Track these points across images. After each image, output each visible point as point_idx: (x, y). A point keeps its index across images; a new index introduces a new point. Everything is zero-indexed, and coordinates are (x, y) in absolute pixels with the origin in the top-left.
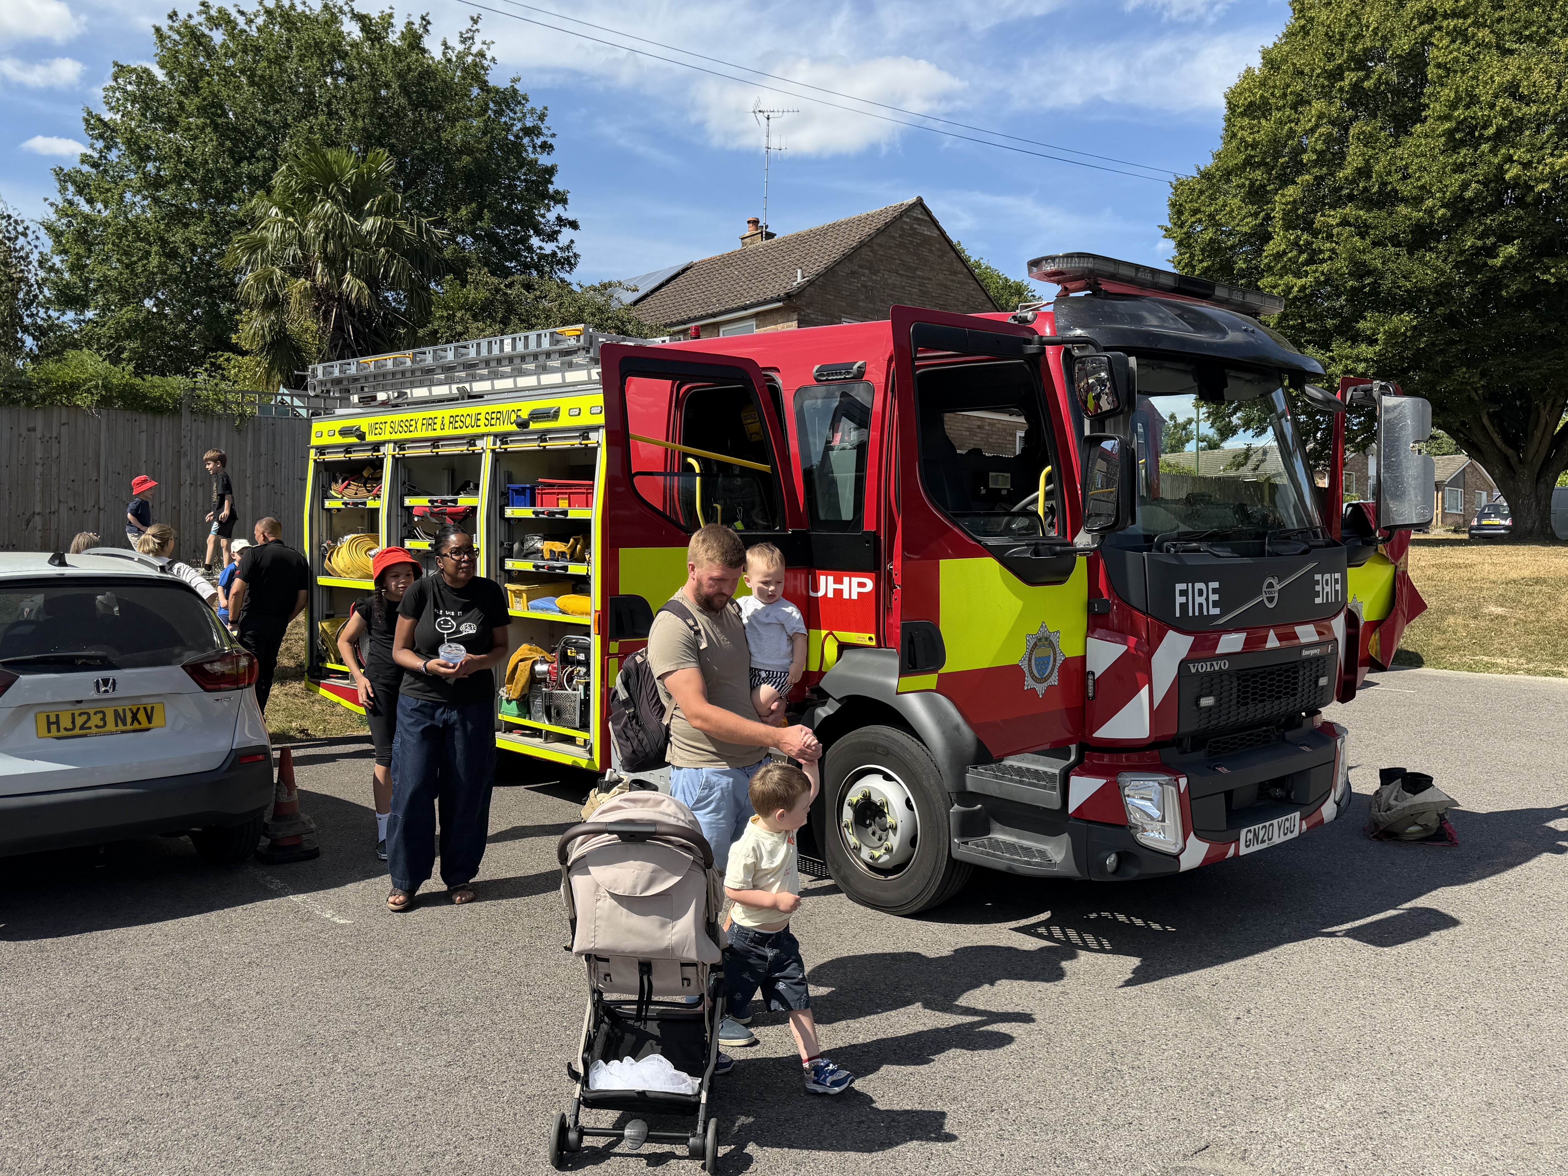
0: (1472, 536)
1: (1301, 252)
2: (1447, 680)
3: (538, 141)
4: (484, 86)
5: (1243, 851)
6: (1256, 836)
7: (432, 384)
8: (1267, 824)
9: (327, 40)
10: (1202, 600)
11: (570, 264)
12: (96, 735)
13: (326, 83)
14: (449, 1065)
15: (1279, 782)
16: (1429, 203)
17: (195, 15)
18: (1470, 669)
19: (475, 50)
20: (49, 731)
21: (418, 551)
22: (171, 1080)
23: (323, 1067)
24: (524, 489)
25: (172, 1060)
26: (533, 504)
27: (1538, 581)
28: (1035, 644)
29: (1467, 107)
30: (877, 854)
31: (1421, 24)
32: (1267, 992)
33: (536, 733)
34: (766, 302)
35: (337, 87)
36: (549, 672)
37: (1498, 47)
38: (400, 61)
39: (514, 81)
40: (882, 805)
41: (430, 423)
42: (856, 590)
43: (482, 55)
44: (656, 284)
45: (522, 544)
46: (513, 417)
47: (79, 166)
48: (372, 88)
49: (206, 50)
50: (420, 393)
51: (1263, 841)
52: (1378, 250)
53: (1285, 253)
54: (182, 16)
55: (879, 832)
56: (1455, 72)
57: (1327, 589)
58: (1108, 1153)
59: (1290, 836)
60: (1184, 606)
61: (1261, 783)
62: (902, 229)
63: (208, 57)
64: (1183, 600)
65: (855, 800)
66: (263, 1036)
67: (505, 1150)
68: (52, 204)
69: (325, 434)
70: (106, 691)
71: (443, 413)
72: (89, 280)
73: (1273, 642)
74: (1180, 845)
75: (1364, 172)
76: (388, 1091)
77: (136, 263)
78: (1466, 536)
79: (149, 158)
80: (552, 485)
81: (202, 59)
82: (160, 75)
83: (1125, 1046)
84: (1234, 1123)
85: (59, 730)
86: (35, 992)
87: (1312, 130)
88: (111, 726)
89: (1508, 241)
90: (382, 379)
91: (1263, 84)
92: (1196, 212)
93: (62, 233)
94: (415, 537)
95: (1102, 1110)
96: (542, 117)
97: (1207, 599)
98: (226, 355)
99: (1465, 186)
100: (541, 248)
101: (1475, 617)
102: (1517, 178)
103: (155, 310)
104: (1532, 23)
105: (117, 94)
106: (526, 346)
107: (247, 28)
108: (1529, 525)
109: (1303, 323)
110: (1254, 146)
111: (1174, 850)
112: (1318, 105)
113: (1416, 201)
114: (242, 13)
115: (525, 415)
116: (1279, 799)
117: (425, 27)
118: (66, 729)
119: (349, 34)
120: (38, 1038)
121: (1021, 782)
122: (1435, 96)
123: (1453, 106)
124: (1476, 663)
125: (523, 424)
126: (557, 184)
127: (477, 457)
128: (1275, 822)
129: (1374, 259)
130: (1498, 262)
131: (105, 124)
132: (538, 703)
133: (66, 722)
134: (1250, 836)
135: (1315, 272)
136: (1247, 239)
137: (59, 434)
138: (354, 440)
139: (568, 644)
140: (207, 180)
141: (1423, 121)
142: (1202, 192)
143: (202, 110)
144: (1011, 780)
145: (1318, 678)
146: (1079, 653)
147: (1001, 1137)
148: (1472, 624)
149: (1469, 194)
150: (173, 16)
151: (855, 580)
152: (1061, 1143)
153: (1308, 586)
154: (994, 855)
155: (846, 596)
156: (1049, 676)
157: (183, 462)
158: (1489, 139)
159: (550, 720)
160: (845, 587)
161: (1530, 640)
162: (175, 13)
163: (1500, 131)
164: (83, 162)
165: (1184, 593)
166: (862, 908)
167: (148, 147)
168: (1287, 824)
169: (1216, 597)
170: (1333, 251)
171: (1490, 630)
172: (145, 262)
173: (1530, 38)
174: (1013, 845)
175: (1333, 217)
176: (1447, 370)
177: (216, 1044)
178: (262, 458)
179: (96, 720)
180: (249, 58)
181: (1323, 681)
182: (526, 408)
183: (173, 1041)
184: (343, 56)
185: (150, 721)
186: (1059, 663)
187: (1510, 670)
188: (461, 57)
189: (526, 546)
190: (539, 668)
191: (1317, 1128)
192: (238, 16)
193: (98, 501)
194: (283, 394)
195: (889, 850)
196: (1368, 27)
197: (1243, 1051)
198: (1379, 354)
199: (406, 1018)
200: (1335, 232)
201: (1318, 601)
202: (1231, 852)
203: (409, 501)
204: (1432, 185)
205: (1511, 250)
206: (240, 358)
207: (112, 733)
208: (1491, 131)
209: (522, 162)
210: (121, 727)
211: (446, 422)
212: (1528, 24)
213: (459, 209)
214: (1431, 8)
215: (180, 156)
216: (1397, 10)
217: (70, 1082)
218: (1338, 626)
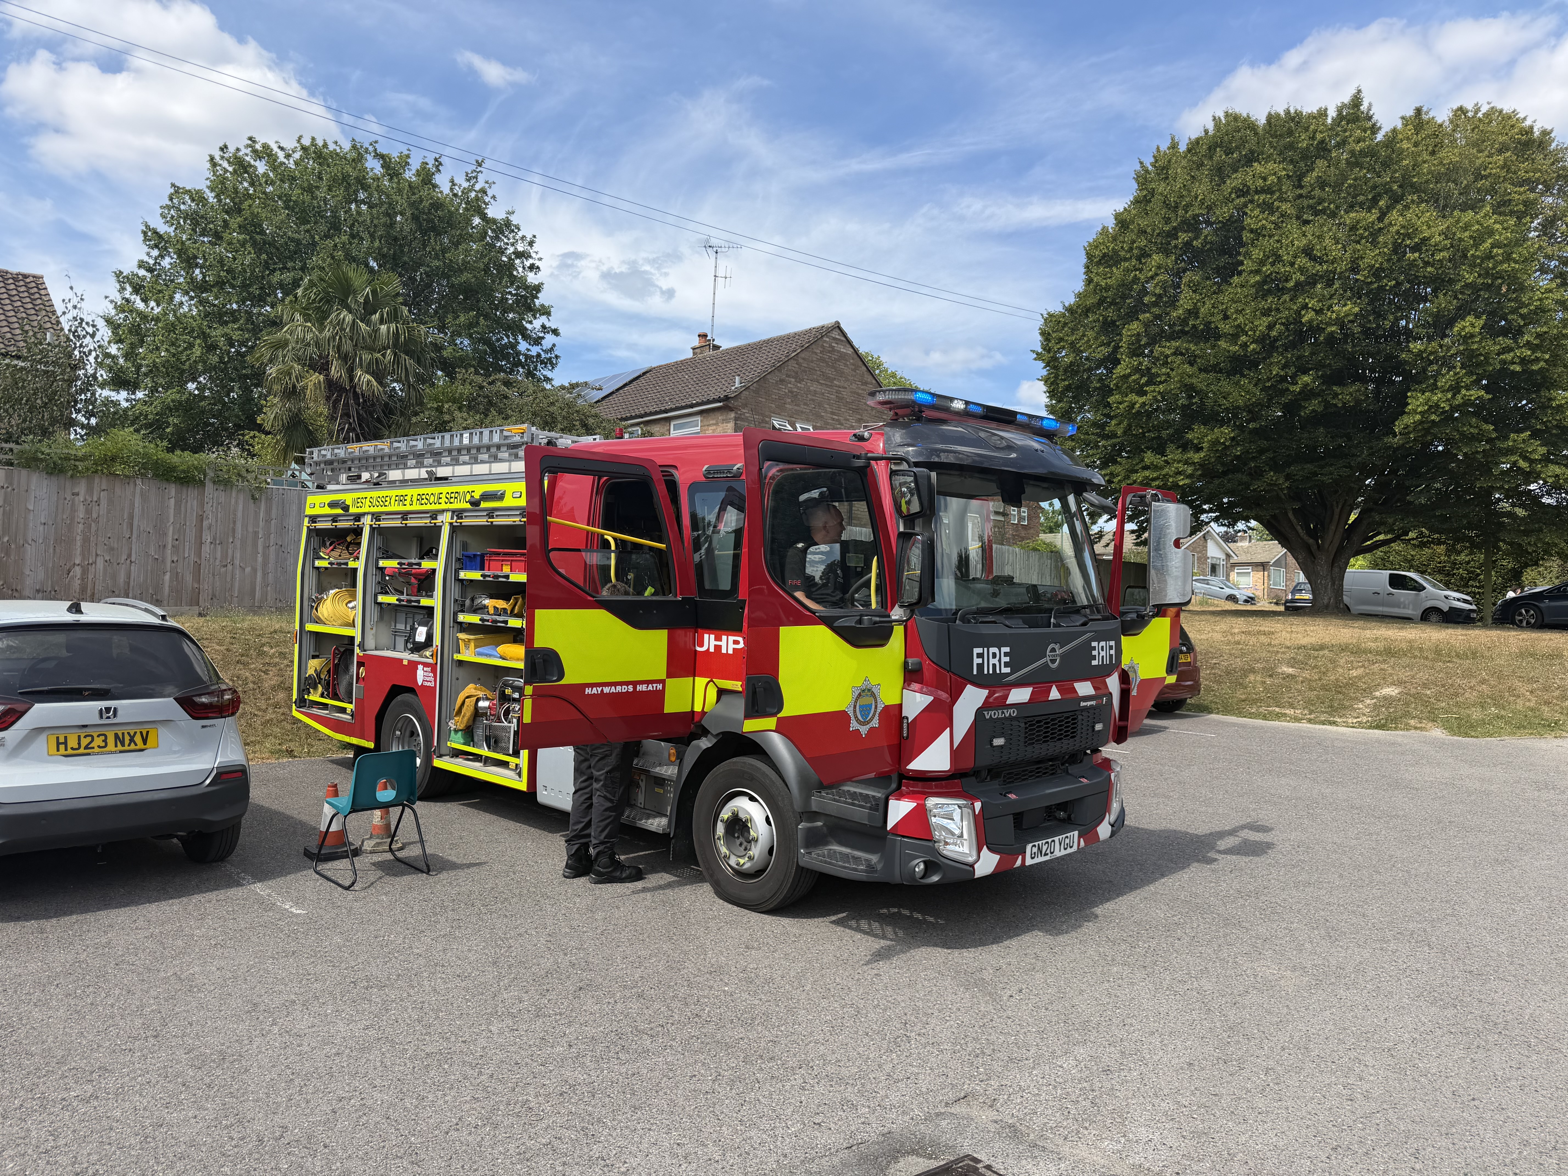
0: (1287, 608)
1: (1142, 376)
2: (1244, 726)
3: (528, 263)
4: (484, 217)
5: (1029, 862)
6: (1040, 850)
7: (406, 467)
8: (1050, 840)
9: (354, 174)
10: (996, 661)
11: (552, 364)
12: (98, 754)
13: (350, 209)
14: (367, 1028)
15: (1062, 806)
16: (1244, 338)
17: (242, 148)
18: (1265, 718)
19: (478, 187)
20: (58, 750)
21: (389, 604)
22: (135, 1038)
23: (262, 1029)
24: (475, 555)
25: (138, 1022)
26: (482, 569)
27: (1322, 647)
28: (860, 695)
29: (1273, 264)
30: (742, 861)
31: (1238, 197)
32: (1039, 975)
33: (477, 758)
34: (709, 402)
35: (359, 213)
36: (489, 707)
37: (1298, 218)
38: (414, 194)
39: (509, 213)
40: (747, 821)
41: (402, 499)
42: (732, 646)
43: (484, 191)
44: (621, 384)
45: (473, 600)
46: (468, 497)
47: (136, 270)
48: (387, 214)
49: (250, 177)
50: (394, 475)
51: (1046, 854)
52: (1203, 375)
53: (1130, 375)
54: (232, 149)
55: (745, 844)
56: (1264, 236)
57: (1103, 653)
58: (887, 1102)
59: (1069, 851)
60: (980, 666)
61: (1047, 807)
62: (823, 346)
63: (252, 184)
64: (980, 661)
65: (726, 817)
66: (217, 1004)
67: (401, 1096)
68: (112, 301)
69: (317, 506)
70: (108, 718)
71: (412, 492)
72: (141, 366)
73: (1055, 694)
74: (975, 858)
75: (1193, 312)
76: (313, 1049)
77: (182, 352)
78: (1282, 608)
79: (197, 265)
80: (498, 554)
81: (246, 184)
82: (211, 197)
83: (917, 1018)
84: (989, 1078)
85: (66, 749)
86: (32, 967)
87: (1152, 278)
88: (111, 746)
89: (1305, 372)
90: (366, 462)
91: (1115, 239)
92: (1061, 340)
93: (119, 325)
94: (386, 593)
95: (888, 1068)
96: (531, 244)
97: (1000, 661)
98: (252, 433)
99: (1270, 327)
100: (528, 350)
101: (1271, 676)
102: (1310, 321)
103: (196, 392)
104: (1324, 200)
105: (172, 212)
106: (481, 439)
107: (285, 161)
108: (1326, 601)
109: (1144, 433)
110: (1107, 288)
111: (971, 859)
112: (1157, 258)
113: (1234, 338)
114: (282, 148)
115: (477, 496)
116: (1063, 821)
117: (437, 167)
118: (72, 749)
119: (372, 170)
120: (29, 1003)
121: (853, 804)
122: (1248, 255)
123: (1262, 263)
124: (1270, 713)
125: (475, 503)
126: (542, 299)
127: (438, 529)
128: (1056, 839)
129: (1200, 381)
130: (1297, 388)
131: (160, 237)
132: (479, 733)
133: (72, 742)
134: (1035, 850)
135: (1154, 391)
136: (1100, 363)
137: (99, 499)
138: (340, 511)
139: (506, 685)
140: (245, 286)
141: (1240, 273)
142: (1065, 324)
143: (242, 228)
144: (845, 803)
145: (1095, 723)
146: (898, 702)
147: (803, 1089)
148: (1268, 681)
149: (1274, 333)
150: (224, 149)
151: (731, 638)
152: (850, 1093)
153: (1086, 651)
154: (830, 863)
155: (724, 651)
156: (871, 720)
157: (205, 523)
158: (1290, 290)
159: (489, 748)
160: (723, 643)
161: (1312, 695)
162: (226, 147)
163: (1298, 284)
164: (140, 267)
165: (980, 655)
166: (730, 906)
167: (196, 257)
168: (1067, 841)
169: (1007, 659)
170: (1168, 374)
171: (1282, 686)
172: (189, 352)
173: (1323, 212)
174: (847, 855)
175: (1167, 348)
176: (1258, 474)
177: (177, 1010)
178: (273, 522)
179: (98, 741)
180: (286, 185)
181: (1099, 727)
182: (478, 490)
183: (142, 1007)
184: (365, 187)
185: (145, 743)
186: (879, 709)
187: (1297, 720)
188: (466, 192)
189: (476, 603)
190: (482, 704)
191: (1053, 1083)
192: (278, 151)
193: (129, 556)
194: (294, 469)
195: (751, 858)
196: (1196, 198)
197: (1009, 1021)
198: (1203, 459)
199: (339, 990)
200: (1169, 360)
201: (1094, 663)
202: (1019, 863)
203: (382, 563)
204: (1246, 325)
205: (1306, 379)
206: (263, 436)
207: (112, 753)
208: (1291, 284)
209: (513, 279)
210: (120, 747)
211: (415, 499)
212: (1321, 201)
213: (458, 317)
214: (1245, 185)
215: (223, 266)
216: (1219, 185)
217: (51, 1039)
218: (1113, 683)
